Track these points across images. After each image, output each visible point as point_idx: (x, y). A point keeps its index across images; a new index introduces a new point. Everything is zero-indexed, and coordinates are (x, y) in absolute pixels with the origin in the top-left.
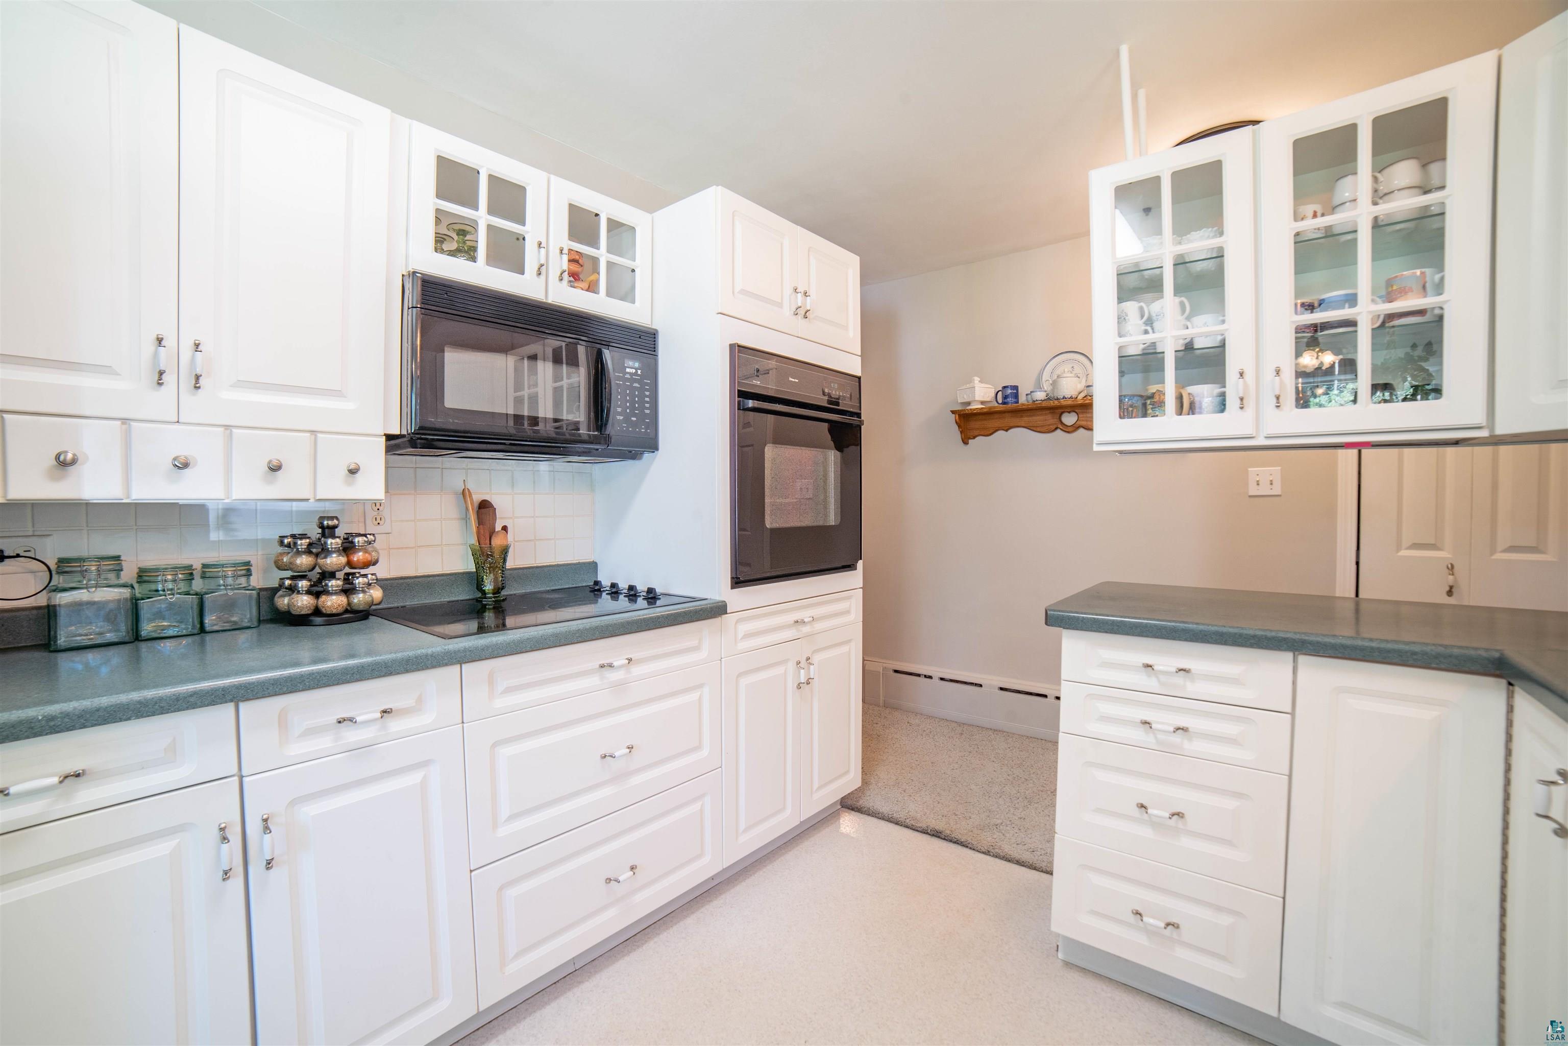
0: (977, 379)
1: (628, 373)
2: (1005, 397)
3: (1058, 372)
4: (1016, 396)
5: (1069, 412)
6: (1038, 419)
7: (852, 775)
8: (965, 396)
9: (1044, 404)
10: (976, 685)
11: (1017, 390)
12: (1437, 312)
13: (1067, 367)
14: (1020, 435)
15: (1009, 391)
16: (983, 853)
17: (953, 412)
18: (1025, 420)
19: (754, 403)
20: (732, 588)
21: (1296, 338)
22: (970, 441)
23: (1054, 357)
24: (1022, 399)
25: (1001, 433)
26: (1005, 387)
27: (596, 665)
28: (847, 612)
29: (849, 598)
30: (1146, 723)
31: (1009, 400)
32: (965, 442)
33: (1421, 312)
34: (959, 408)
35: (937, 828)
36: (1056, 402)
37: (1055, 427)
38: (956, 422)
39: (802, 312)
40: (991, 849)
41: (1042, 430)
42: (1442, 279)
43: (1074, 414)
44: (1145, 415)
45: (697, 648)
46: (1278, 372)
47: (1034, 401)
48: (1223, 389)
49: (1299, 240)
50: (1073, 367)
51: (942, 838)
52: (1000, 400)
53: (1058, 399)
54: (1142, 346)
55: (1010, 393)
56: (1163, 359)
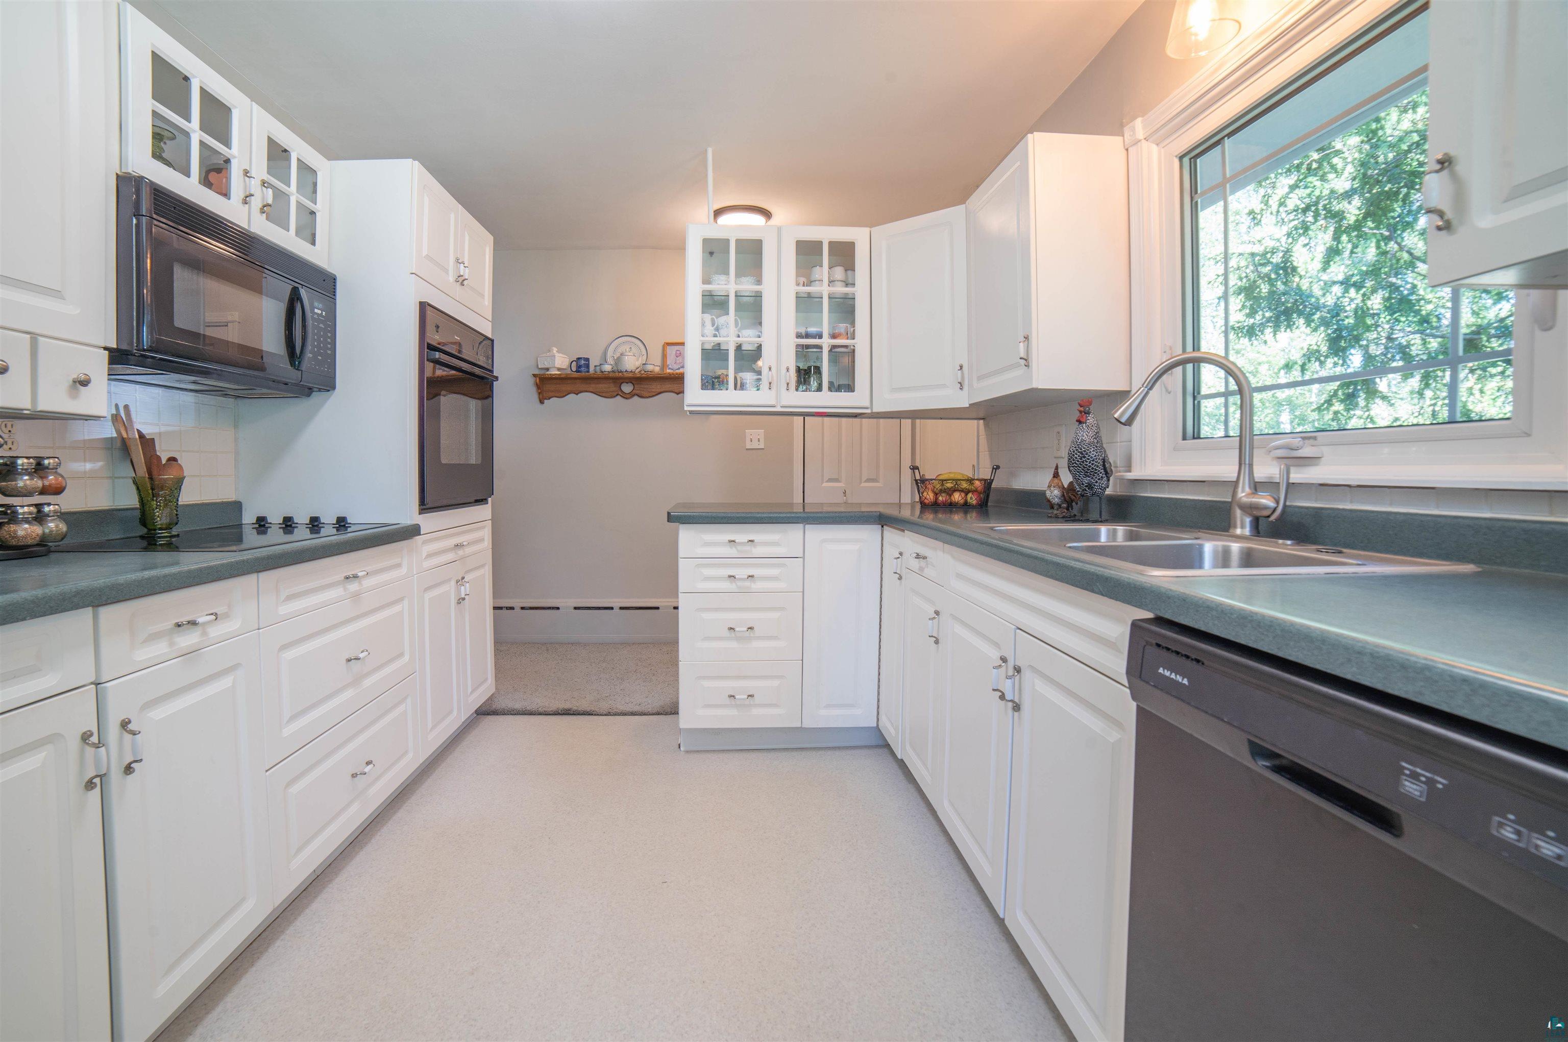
0: (555, 350)
1: (317, 313)
2: (579, 367)
3: (620, 350)
4: (588, 366)
5: (627, 383)
6: (602, 386)
7: (489, 681)
8: (546, 363)
9: (611, 375)
10: (553, 608)
11: (589, 362)
12: (852, 347)
13: (627, 347)
14: (587, 399)
15: (583, 362)
16: (605, 715)
17: (535, 375)
18: (593, 387)
19: (440, 355)
20: (419, 514)
21: (796, 351)
22: (546, 401)
23: (617, 338)
24: (592, 369)
25: (572, 396)
26: (579, 359)
27: (341, 577)
28: (481, 540)
29: (484, 527)
30: (730, 576)
31: (583, 369)
32: (542, 402)
33: (846, 347)
34: (537, 372)
35: (565, 707)
36: (620, 374)
37: (615, 394)
38: (537, 385)
39: (461, 279)
40: (610, 711)
41: (606, 395)
42: (854, 330)
43: (630, 384)
44: (713, 389)
45: (399, 566)
46: (788, 370)
47: (602, 372)
48: (759, 377)
49: (798, 297)
50: (631, 348)
51: (571, 714)
52: (574, 369)
53: (621, 372)
54: (713, 344)
55: (582, 364)
56: (728, 354)
